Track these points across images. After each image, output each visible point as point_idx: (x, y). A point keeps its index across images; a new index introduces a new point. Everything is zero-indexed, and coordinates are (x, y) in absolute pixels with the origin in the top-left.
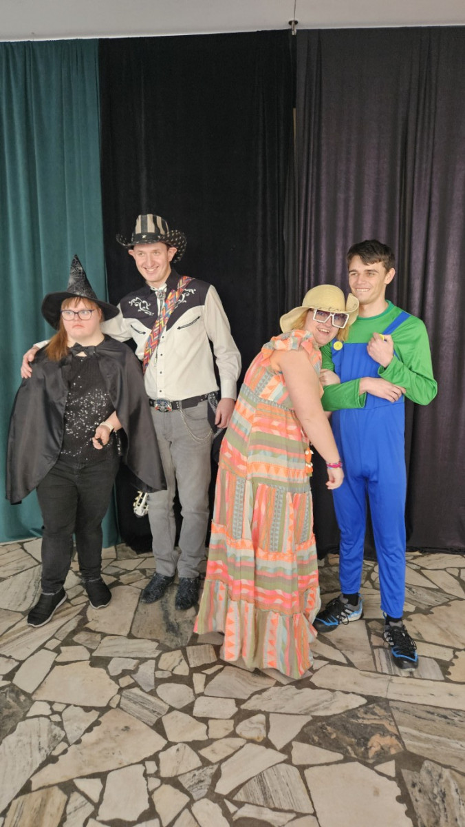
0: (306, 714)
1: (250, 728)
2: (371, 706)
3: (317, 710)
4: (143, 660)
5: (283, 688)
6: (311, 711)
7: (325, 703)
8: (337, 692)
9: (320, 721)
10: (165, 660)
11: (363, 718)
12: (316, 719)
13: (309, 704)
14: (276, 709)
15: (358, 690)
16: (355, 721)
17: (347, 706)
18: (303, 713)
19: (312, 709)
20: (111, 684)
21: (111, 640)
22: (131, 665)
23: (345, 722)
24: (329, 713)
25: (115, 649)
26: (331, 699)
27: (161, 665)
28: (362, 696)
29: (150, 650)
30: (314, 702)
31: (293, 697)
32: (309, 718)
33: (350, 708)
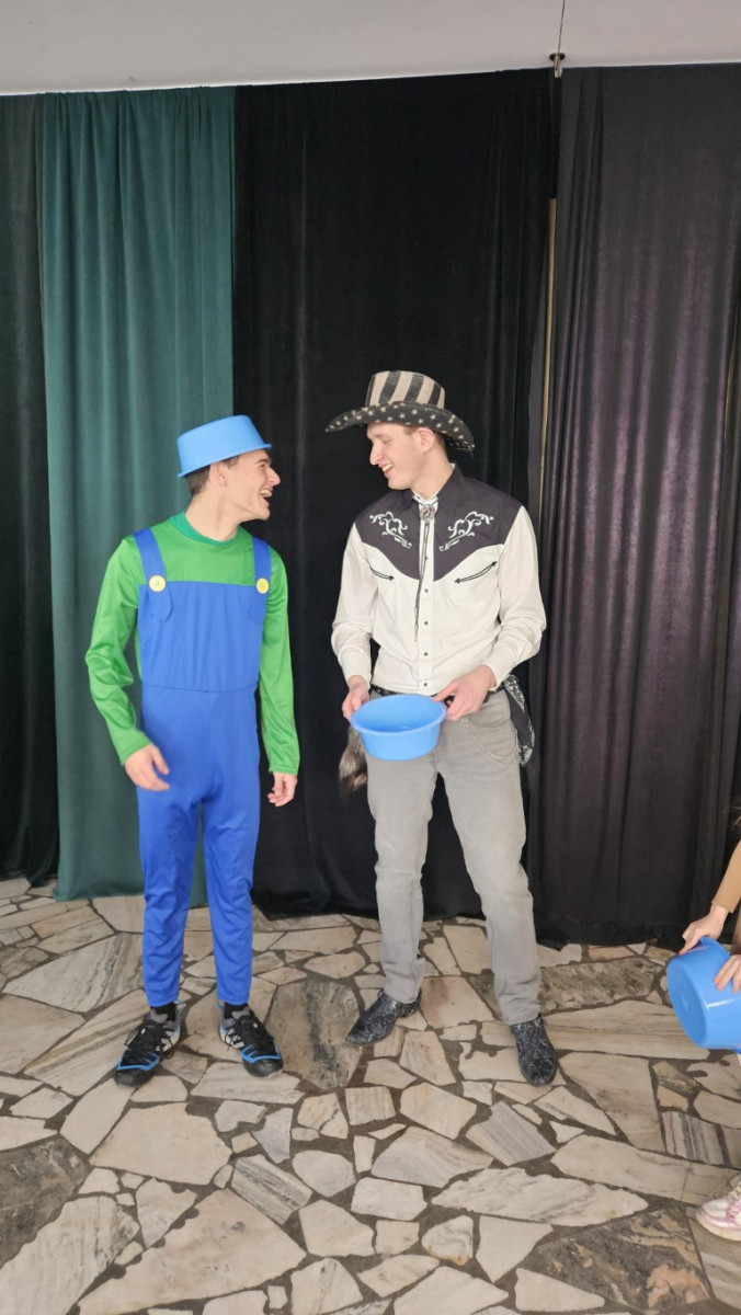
0: (543, 1221)
1: (447, 1239)
2: (655, 1214)
3: (561, 1215)
4: (273, 1108)
5: (505, 1172)
6: (551, 1217)
7: (577, 1204)
8: (596, 1186)
9: (567, 1235)
10: (309, 1110)
11: (641, 1235)
12: (559, 1231)
13: (547, 1204)
14: (491, 1210)
15: (634, 1184)
16: (625, 1239)
17: (613, 1212)
18: (536, 1219)
19: (554, 1213)
20: (218, 1145)
21: (223, 1069)
22: (252, 1114)
23: (609, 1239)
24: (581, 1222)
25: (229, 1085)
26: (587, 1197)
27: (301, 1119)
28: (641, 1195)
29: (285, 1090)
30: (557, 1202)
31: (520, 1190)
32: (547, 1229)
33: (619, 1215)
